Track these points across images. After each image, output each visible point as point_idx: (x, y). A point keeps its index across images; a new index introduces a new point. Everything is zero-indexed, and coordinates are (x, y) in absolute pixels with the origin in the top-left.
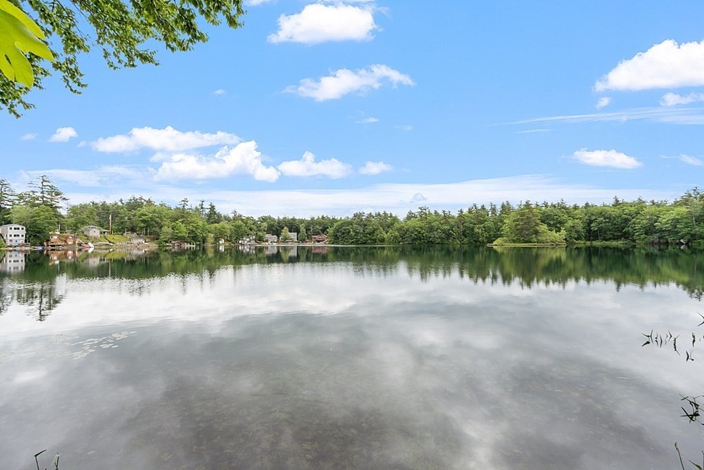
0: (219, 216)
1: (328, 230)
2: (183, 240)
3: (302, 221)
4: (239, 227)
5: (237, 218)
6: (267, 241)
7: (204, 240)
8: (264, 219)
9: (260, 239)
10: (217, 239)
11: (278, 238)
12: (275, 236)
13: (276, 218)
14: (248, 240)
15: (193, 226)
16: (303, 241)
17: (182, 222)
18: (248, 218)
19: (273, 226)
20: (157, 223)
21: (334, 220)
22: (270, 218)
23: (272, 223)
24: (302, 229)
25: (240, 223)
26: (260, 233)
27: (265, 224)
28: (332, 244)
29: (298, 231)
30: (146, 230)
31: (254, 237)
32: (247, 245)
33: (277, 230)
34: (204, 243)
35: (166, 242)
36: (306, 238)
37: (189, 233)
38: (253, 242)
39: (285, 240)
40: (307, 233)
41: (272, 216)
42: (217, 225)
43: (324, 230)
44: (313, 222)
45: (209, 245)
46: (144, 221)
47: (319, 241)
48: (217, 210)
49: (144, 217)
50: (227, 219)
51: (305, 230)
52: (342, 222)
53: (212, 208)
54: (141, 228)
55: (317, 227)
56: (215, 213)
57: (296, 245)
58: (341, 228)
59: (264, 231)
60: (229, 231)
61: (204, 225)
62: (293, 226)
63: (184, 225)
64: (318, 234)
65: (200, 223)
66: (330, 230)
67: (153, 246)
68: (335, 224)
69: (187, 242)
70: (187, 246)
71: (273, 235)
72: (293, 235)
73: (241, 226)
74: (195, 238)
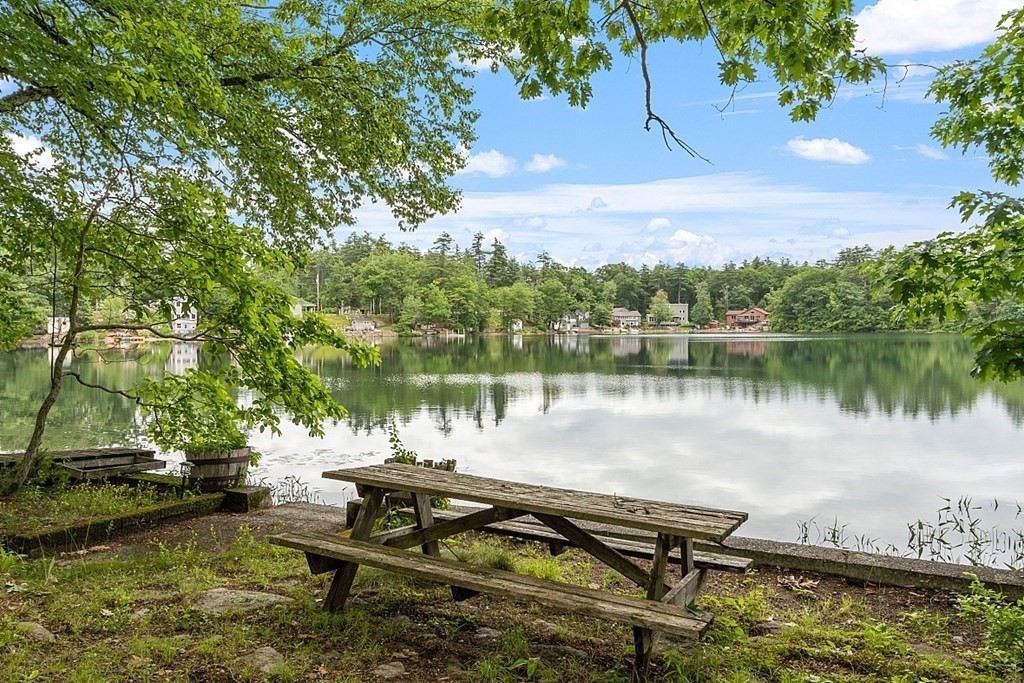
0: (513, 267)
1: (767, 296)
2: (441, 322)
3: (702, 274)
4: (555, 292)
5: (552, 270)
6: (616, 324)
7: (482, 323)
8: (609, 272)
9: (600, 320)
10: (507, 321)
11: (644, 317)
12: (637, 313)
13: (638, 268)
14: (573, 321)
15: (461, 294)
16: (704, 323)
17: (441, 286)
18: (574, 271)
19: (630, 287)
20: (395, 288)
21: (787, 270)
22: (624, 268)
23: (629, 280)
24: (702, 293)
25: (556, 283)
26: (600, 307)
27: (611, 285)
28: (780, 331)
29: (690, 299)
30: (377, 303)
31: (587, 315)
32: (571, 333)
33: (641, 297)
34: (481, 329)
35: (412, 327)
36: (711, 316)
37: (453, 309)
38: (585, 327)
39: (660, 321)
40: (713, 304)
41: (630, 263)
42: (506, 289)
43: (759, 296)
44: (730, 276)
45: (492, 335)
46: (372, 286)
47: (744, 325)
48: (509, 255)
49: (372, 278)
50: (530, 275)
51: (707, 297)
52: (805, 274)
53: (499, 250)
54: (369, 299)
55: (741, 287)
56: (504, 264)
57: (685, 335)
58: (803, 290)
59: (610, 300)
60: (531, 302)
61: (481, 291)
62: (678, 285)
63: (443, 291)
64: (742, 305)
65: (474, 287)
66: (775, 297)
67: (389, 335)
68: (789, 282)
69: (450, 328)
70: (450, 335)
71: (631, 309)
72: (680, 310)
73: (558, 290)
74: (464, 319)
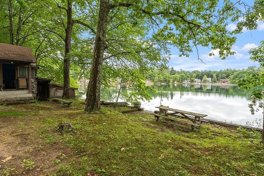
0: (175, 71)
1: (230, 76)
2: (161, 81)
3: (214, 72)
4: (183, 76)
5: (182, 72)
6: (195, 82)
7: (169, 82)
8: (194, 72)
9: (192, 81)
10: (174, 81)
11: (201, 81)
12: (200, 80)
13: (200, 71)
14: (187, 81)
15: (165, 76)
16: (215, 82)
17: (161, 75)
18: (187, 72)
19: (199, 75)
20: (153, 75)
21: (235, 71)
22: (197, 71)
23: (198, 73)
24: (215, 76)
25: (183, 74)
26: (192, 79)
27: (195, 74)
28: (233, 84)
29: (212, 77)
30: (150, 78)
31: (189, 80)
32: (186, 83)
33: (201, 77)
34: (169, 83)
35: (156, 82)
36: (216, 80)
37: (164, 79)
38: (189, 82)
39: (205, 81)
40: (217, 78)
41: (198, 70)
42: (174, 75)
43: (228, 76)
44: (221, 72)
45: (171, 84)
46: (150, 75)
47: (224, 82)
48: (174, 69)
49: (150, 74)
50: (178, 73)
51: (216, 77)
52: (239, 72)
53: (172, 68)
54: (149, 77)
55: (224, 75)
56: (173, 71)
57: (210, 84)
58: (238, 75)
59: (194, 77)
60: (178, 78)
61: (169, 76)
62: (209, 75)
63: (162, 76)
64: (224, 78)
65: (168, 75)
66: (231, 77)
67: (152, 84)
68: (235, 73)
69: (163, 82)
70: (163, 84)
71: (199, 79)
72: (209, 79)
73: (184, 75)
74: (166, 81)
